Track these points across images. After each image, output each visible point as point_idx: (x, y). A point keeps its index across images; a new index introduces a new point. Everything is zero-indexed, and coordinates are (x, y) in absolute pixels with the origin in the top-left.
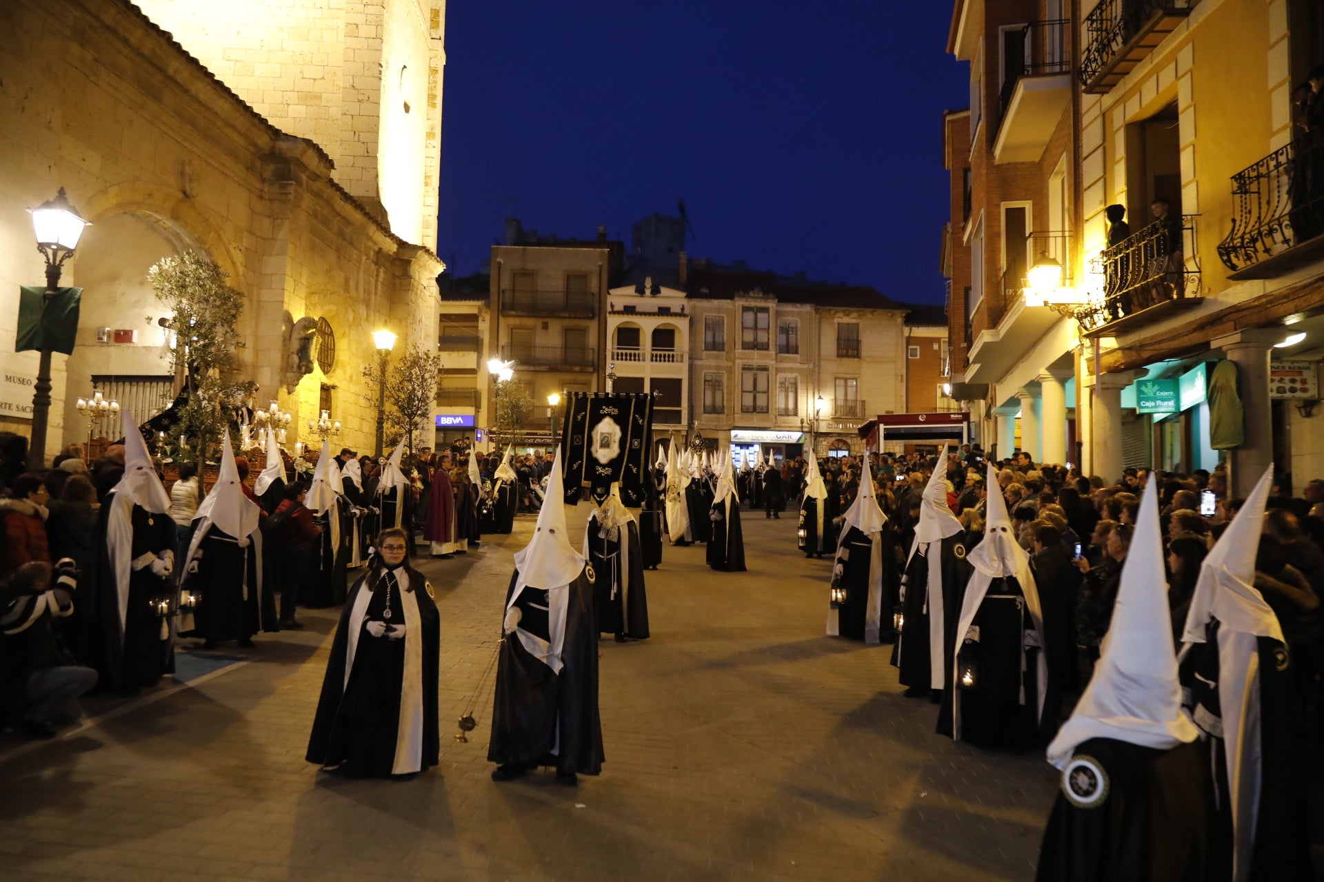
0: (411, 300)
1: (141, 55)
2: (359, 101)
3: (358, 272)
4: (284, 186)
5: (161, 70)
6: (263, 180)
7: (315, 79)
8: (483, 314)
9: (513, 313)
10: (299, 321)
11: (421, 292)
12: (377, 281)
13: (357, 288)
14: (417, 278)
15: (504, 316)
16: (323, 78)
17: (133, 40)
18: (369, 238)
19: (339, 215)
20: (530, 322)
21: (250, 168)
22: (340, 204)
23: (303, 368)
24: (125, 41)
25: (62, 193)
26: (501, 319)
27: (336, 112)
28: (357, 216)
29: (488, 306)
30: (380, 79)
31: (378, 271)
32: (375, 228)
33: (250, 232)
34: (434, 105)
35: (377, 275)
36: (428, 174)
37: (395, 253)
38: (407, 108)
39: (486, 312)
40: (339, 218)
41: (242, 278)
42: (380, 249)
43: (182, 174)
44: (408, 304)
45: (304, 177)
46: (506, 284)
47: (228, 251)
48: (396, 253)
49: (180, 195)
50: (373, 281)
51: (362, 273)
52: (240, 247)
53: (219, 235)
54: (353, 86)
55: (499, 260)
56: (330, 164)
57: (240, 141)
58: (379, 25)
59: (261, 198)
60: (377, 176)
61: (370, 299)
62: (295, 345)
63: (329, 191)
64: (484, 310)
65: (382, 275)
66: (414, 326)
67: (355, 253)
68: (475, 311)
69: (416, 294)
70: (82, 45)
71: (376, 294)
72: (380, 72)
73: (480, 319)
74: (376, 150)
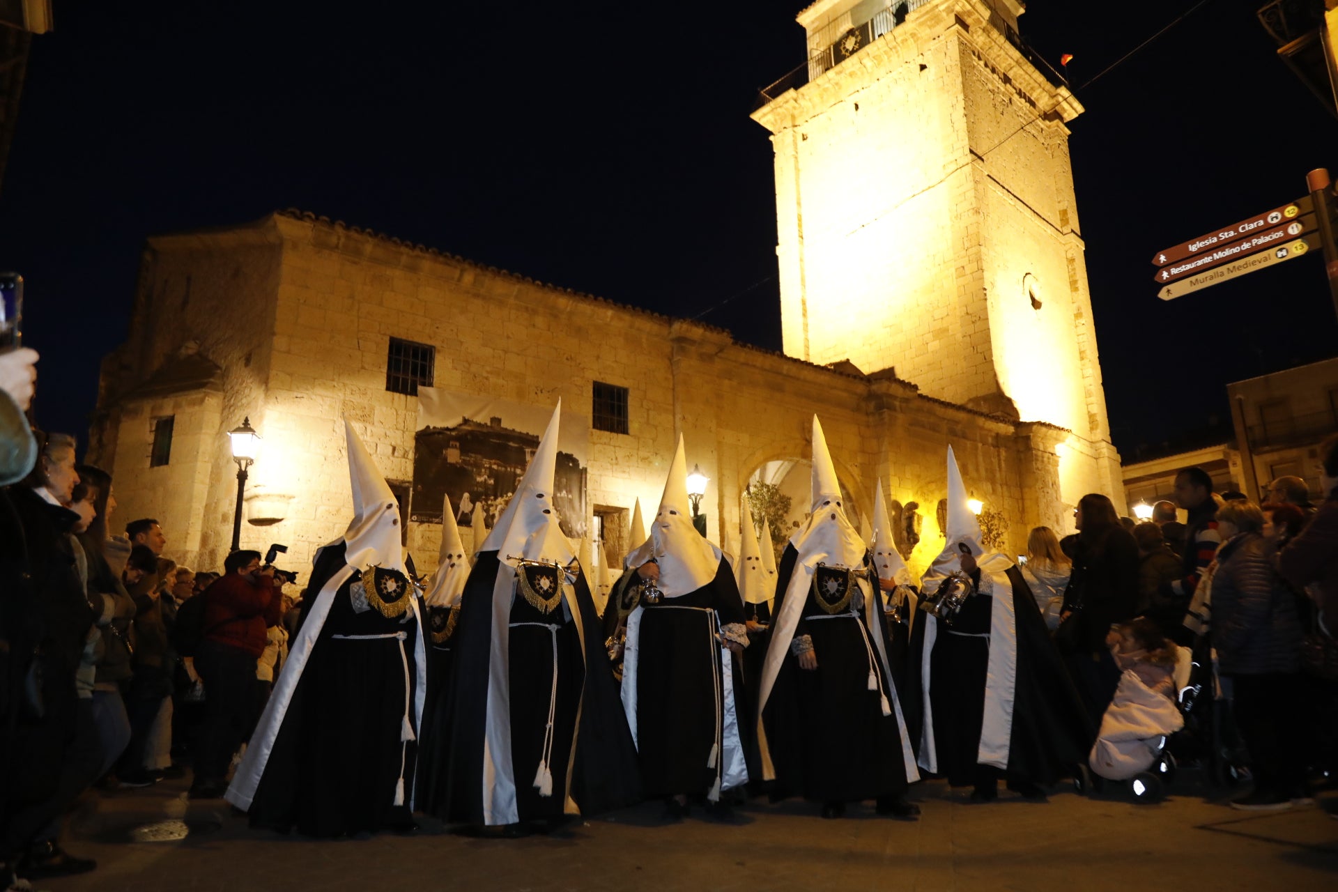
0: (1038, 469)
1: (765, 370)
2: (973, 322)
3: (976, 458)
4: (881, 414)
5: (779, 373)
6: (867, 414)
7: (942, 318)
8: (1233, 457)
9: (1267, 448)
10: (906, 506)
11: (1049, 458)
12: (999, 460)
13: (977, 470)
14: (1041, 448)
15: (1259, 454)
16: (948, 315)
17: (758, 364)
18: (982, 428)
19: (944, 419)
20: (1293, 453)
21: (857, 409)
22: (940, 411)
23: (912, 540)
24: (754, 366)
25: (696, 466)
26: (1255, 458)
27: (959, 336)
28: (962, 416)
29: (1235, 447)
30: (986, 300)
31: (998, 452)
32: (984, 419)
33: (863, 452)
34: (1076, 289)
35: (999, 456)
36: (1082, 350)
37: (1013, 433)
38: (1036, 304)
39: (1235, 455)
40: (946, 421)
41: (860, 485)
42: (997, 434)
43: (804, 429)
44: (1034, 473)
45: (897, 403)
46: (1252, 418)
47: (847, 469)
48: (1016, 433)
49: (804, 442)
50: (995, 461)
51: (980, 459)
52: (856, 464)
53: (838, 460)
54: (967, 313)
55: (1239, 396)
56: (915, 387)
57: (844, 395)
58: (979, 260)
59: (868, 426)
60: (995, 375)
61: (995, 476)
62: (904, 524)
63: (927, 405)
64: (1232, 452)
65: (1003, 453)
66: (1045, 490)
67: (969, 444)
68: (1220, 457)
69: (1043, 461)
70: (730, 379)
71: (1000, 470)
72: (985, 294)
73: (1230, 464)
74: (991, 355)
